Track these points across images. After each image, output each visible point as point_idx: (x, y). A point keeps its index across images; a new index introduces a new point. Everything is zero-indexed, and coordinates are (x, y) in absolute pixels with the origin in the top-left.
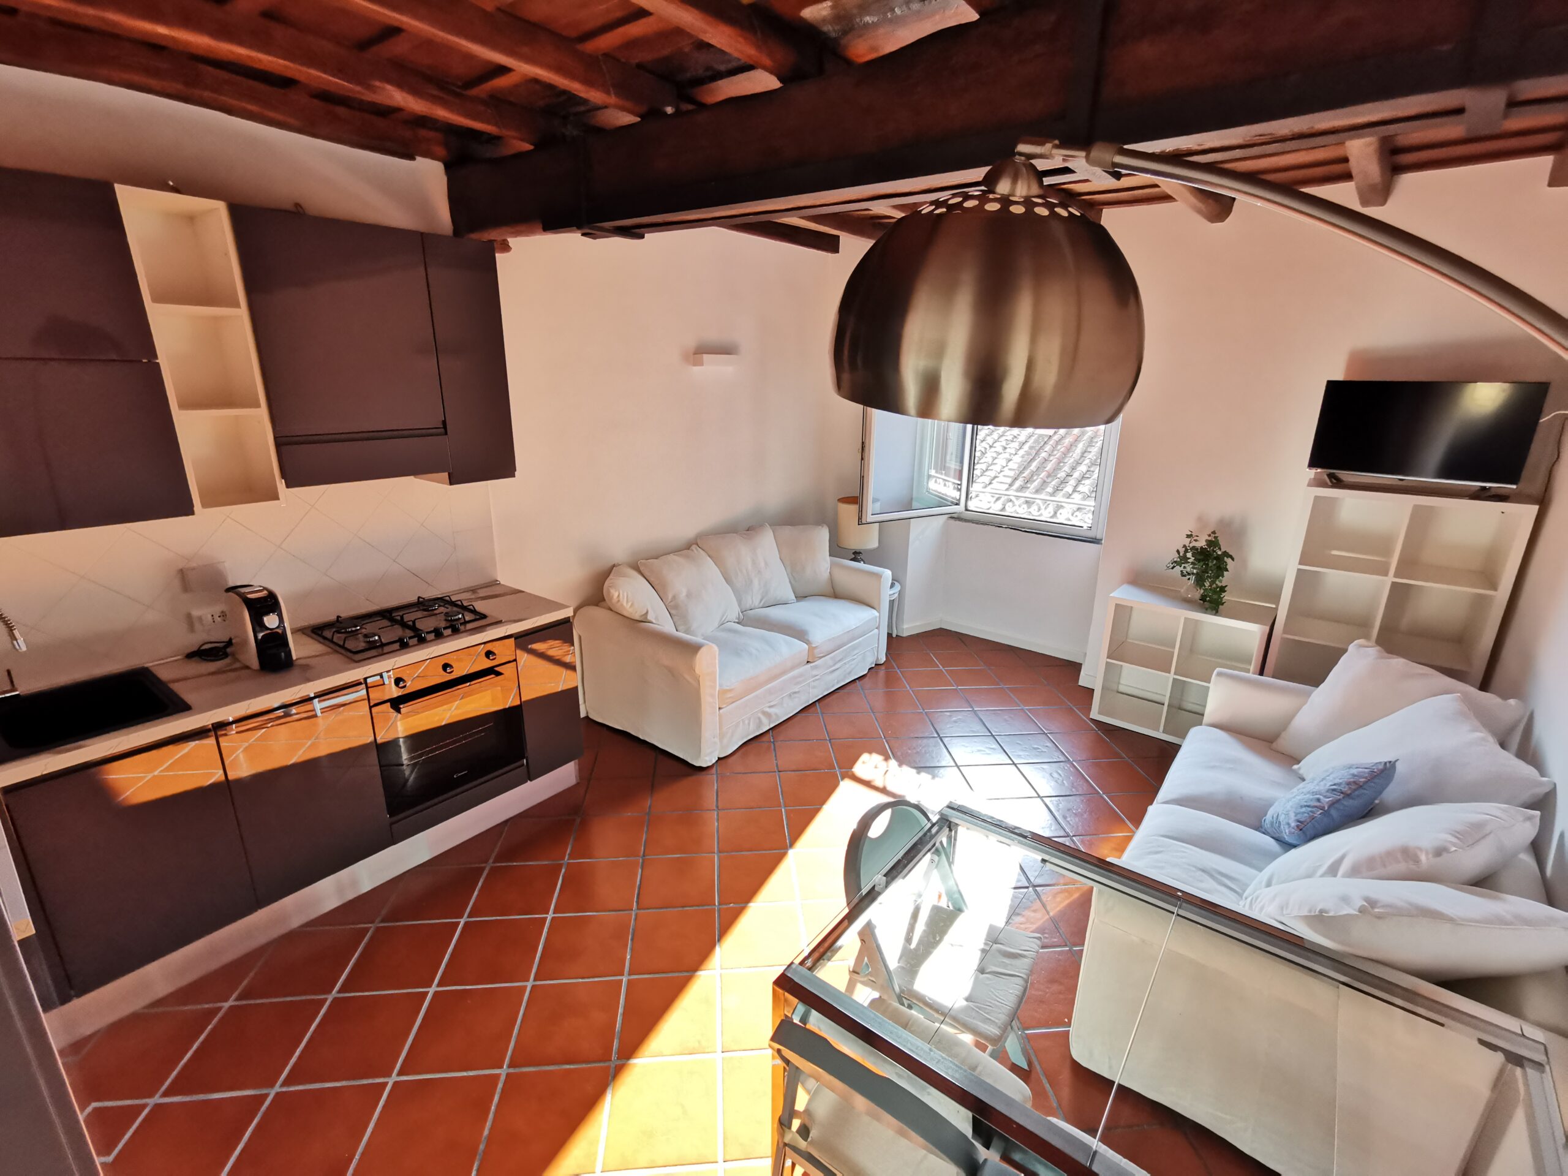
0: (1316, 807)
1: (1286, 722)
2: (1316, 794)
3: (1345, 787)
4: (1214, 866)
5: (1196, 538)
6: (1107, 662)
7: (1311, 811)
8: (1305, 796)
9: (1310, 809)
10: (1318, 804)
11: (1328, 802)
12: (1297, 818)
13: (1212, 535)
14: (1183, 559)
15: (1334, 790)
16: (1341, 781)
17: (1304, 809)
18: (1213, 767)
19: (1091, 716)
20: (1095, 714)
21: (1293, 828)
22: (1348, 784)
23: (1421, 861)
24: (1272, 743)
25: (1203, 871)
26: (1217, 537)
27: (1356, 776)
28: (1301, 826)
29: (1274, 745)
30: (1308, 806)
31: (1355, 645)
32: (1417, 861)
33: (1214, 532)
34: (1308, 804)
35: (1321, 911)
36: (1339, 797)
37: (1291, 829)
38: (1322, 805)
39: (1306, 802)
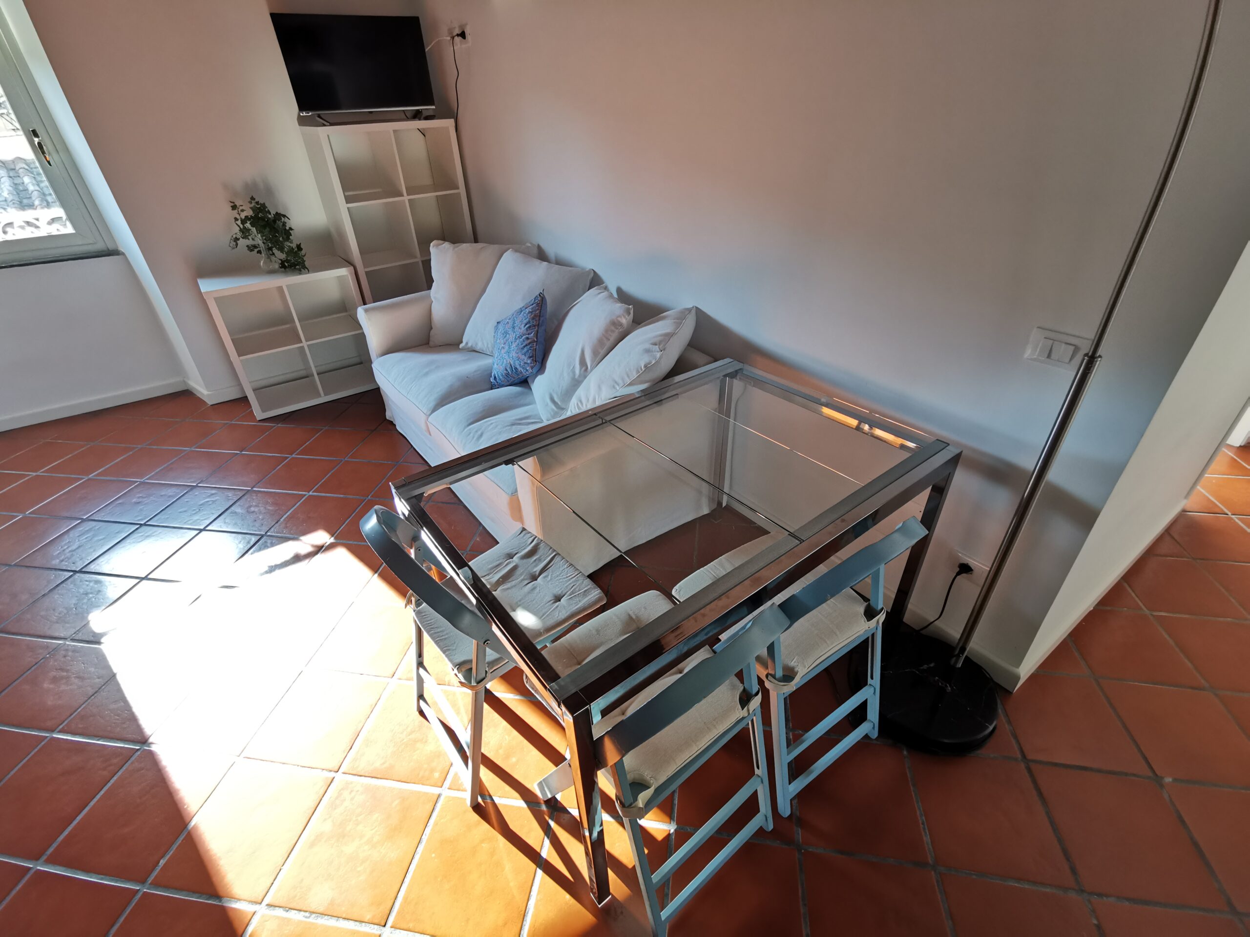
0: (530, 343)
1: (428, 324)
2: (522, 337)
3: (533, 322)
4: (514, 418)
5: (241, 208)
6: (241, 361)
7: (531, 347)
8: (516, 343)
9: (528, 347)
10: (529, 341)
11: (534, 336)
12: (527, 357)
13: (253, 201)
14: (245, 233)
15: (529, 327)
16: (527, 320)
17: (525, 349)
18: (427, 374)
19: (258, 419)
20: (259, 414)
21: (531, 363)
22: (533, 319)
23: (622, 323)
24: (428, 344)
25: (513, 424)
26: (258, 202)
27: (531, 312)
28: (533, 357)
29: (431, 343)
30: (526, 345)
31: (433, 246)
32: (621, 325)
33: (253, 198)
34: (524, 344)
35: (645, 366)
36: (536, 329)
37: (530, 365)
38: (532, 340)
39: (522, 344)
